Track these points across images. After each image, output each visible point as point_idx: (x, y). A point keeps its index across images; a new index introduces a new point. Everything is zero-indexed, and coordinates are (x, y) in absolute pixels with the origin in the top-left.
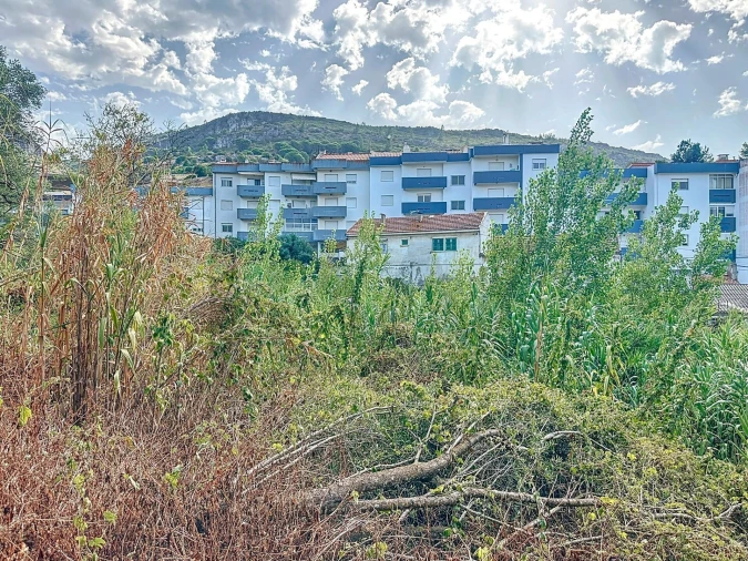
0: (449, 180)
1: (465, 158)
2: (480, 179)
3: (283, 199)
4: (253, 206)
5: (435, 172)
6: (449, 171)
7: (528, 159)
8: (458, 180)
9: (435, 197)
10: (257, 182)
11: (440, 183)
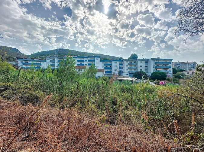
0: (85, 61)
1: (87, 57)
2: (89, 61)
3: (58, 62)
4: (53, 64)
5: (83, 59)
6: (85, 59)
7: (96, 58)
8: (86, 61)
9: (83, 63)
10: (54, 60)
11: (83, 61)
